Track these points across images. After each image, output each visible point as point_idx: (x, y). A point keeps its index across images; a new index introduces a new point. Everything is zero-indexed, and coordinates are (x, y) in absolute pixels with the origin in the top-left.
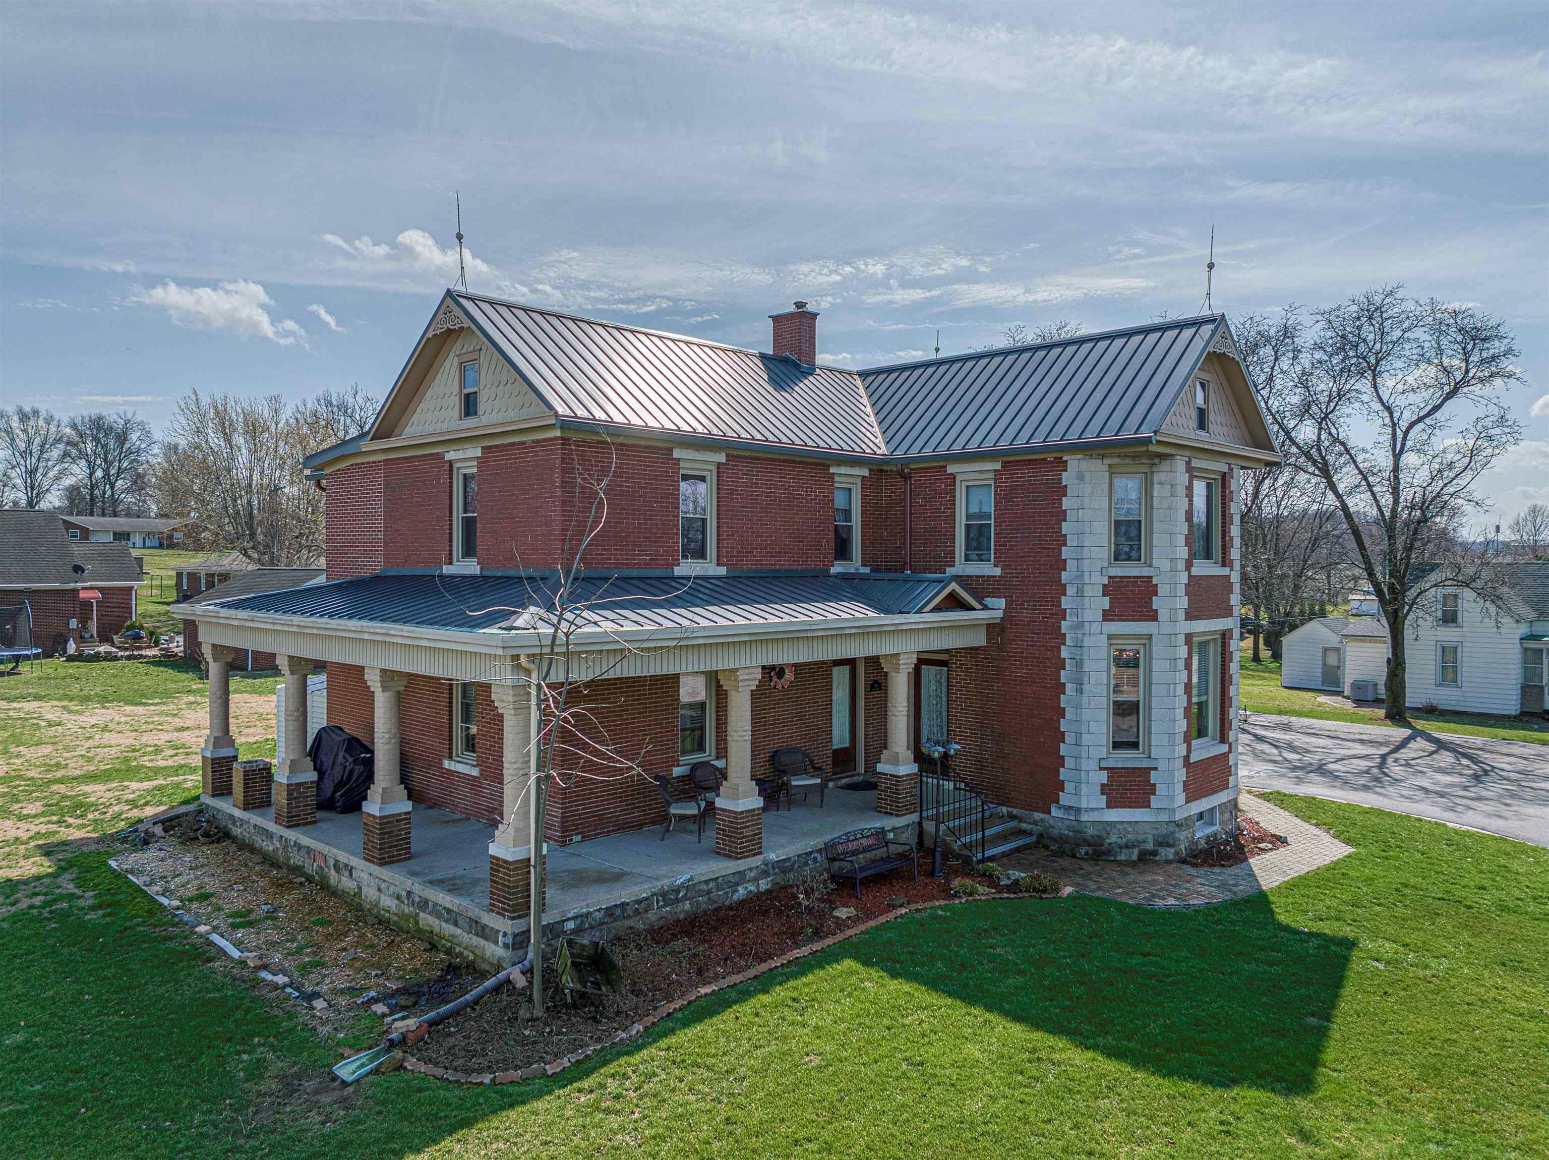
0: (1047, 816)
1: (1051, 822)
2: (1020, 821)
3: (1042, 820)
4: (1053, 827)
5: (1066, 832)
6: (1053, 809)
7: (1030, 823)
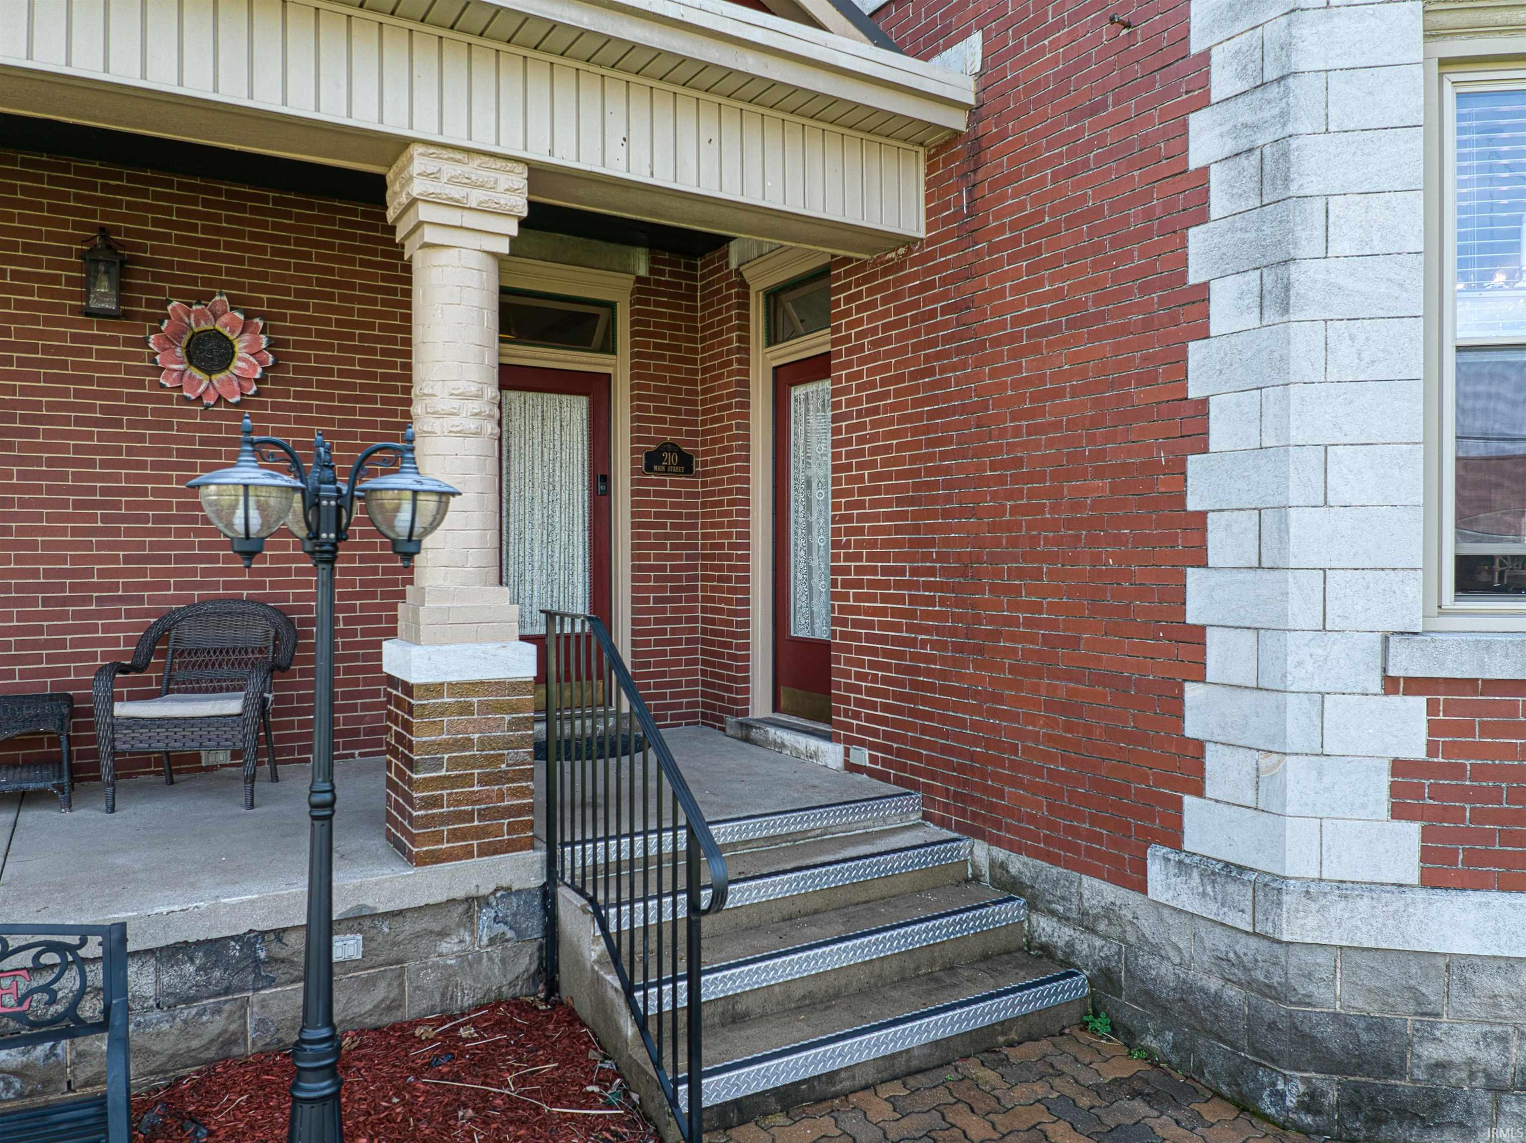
0: (1132, 897)
1: (1147, 925)
2: (1032, 906)
3: (1110, 912)
4: (1155, 950)
5: (1214, 984)
6: (1155, 871)
7: (1063, 919)
